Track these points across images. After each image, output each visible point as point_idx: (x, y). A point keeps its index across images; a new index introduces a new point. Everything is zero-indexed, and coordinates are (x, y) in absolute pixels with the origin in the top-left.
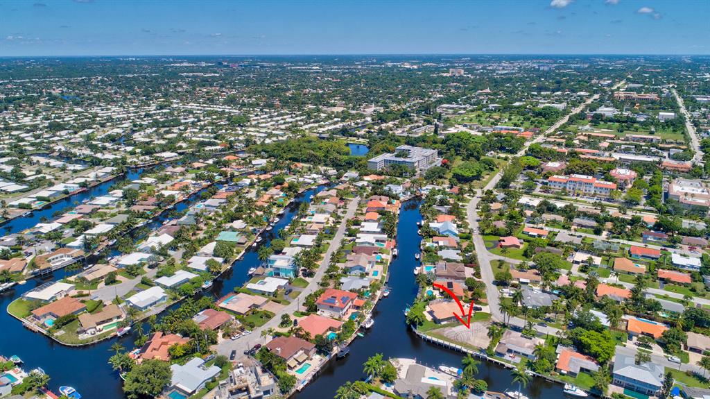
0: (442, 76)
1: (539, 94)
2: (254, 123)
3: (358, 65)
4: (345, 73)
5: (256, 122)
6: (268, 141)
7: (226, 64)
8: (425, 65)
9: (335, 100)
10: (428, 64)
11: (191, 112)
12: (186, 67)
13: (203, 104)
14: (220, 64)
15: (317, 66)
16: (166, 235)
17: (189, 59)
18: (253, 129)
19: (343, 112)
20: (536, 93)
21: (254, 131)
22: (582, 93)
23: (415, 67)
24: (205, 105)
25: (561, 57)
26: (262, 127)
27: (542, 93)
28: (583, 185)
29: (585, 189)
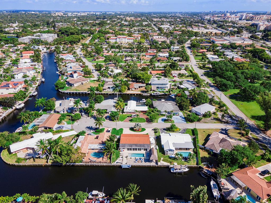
22: (115, 19)
28: (123, 39)
29: (124, 41)
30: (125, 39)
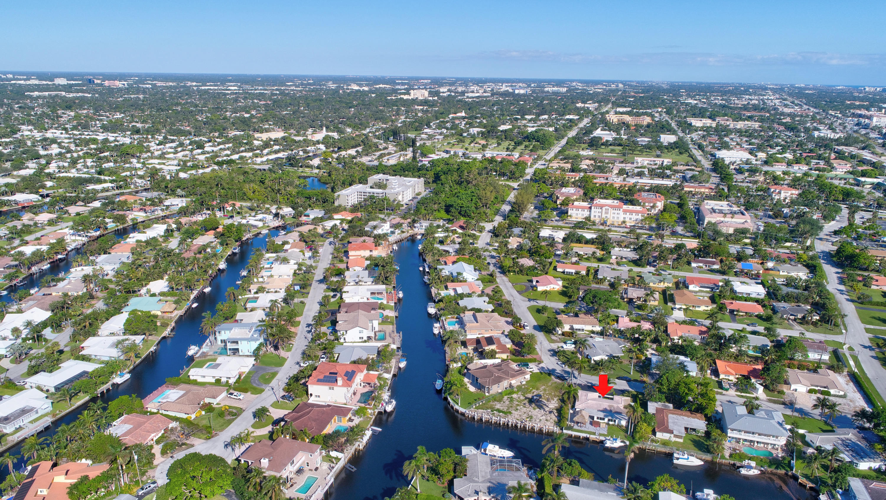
0: (402, 99)
1: (523, 118)
2: (157, 153)
3: (291, 85)
4: (276, 94)
5: (160, 152)
6: (182, 175)
7: (99, 82)
8: (377, 86)
9: (270, 125)
10: (381, 86)
11: (54, 141)
12: (36, 85)
13: (72, 129)
14: (90, 81)
15: (234, 86)
16: (35, 309)
17: (41, 76)
18: (156, 161)
19: (284, 138)
20: (519, 117)
21: (159, 164)
22: (571, 117)
23: (366, 89)
24: (75, 132)
25: (534, 81)
26: (168, 159)
27: (527, 117)
28: (611, 211)
29: (612, 215)
30: (616, 212)
